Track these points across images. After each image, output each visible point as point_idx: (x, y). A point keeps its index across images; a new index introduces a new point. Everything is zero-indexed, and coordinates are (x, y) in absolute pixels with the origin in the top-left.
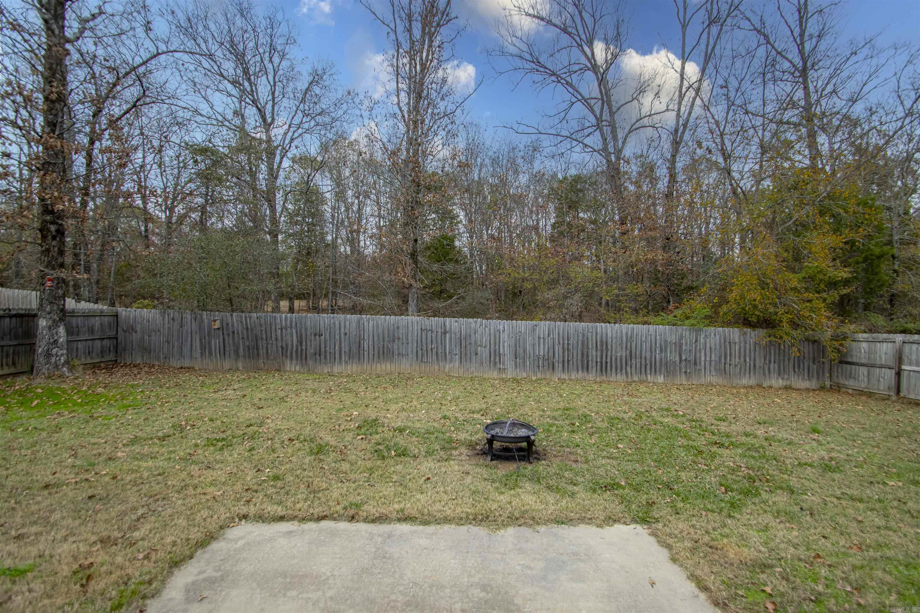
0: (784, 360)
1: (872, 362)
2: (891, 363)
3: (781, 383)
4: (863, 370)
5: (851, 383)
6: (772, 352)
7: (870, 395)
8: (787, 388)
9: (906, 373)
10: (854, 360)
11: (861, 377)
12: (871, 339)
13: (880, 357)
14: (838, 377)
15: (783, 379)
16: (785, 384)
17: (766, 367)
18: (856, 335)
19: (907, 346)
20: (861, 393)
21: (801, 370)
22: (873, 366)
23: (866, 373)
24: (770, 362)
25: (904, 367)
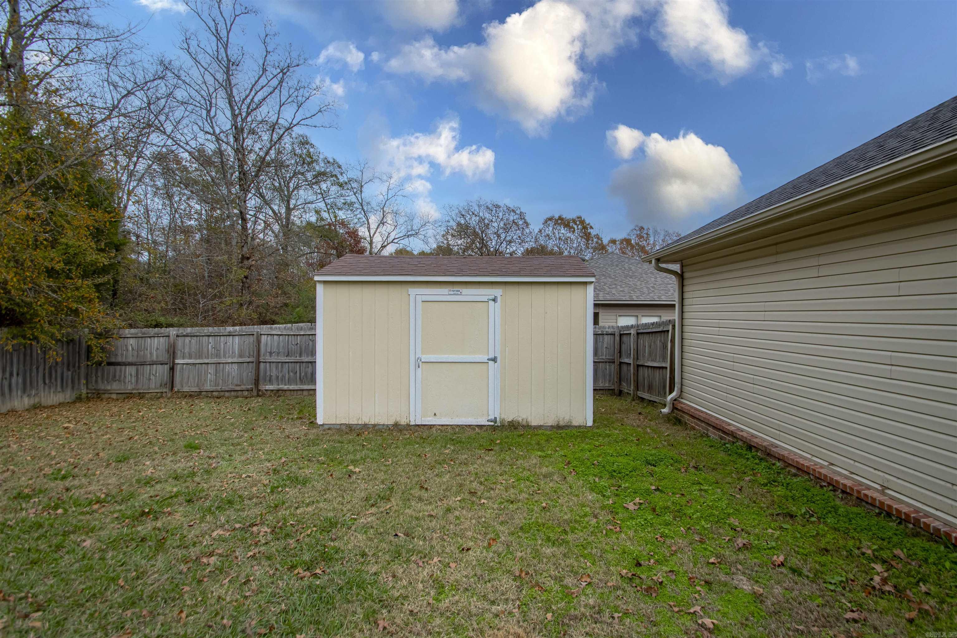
0: (31, 370)
1: (142, 360)
2: (164, 357)
3: (27, 402)
4: (131, 370)
5: (115, 386)
6: (15, 360)
7: (141, 396)
8: (37, 407)
9: (179, 366)
10: (119, 359)
11: (128, 378)
12: (140, 335)
13: (151, 353)
14: (96, 381)
15: (29, 396)
16: (32, 402)
17: (6, 383)
18: (121, 331)
19: (180, 340)
20: (129, 396)
21: (53, 380)
22: (143, 364)
23: (134, 373)
24: (11, 374)
25: (177, 361)
